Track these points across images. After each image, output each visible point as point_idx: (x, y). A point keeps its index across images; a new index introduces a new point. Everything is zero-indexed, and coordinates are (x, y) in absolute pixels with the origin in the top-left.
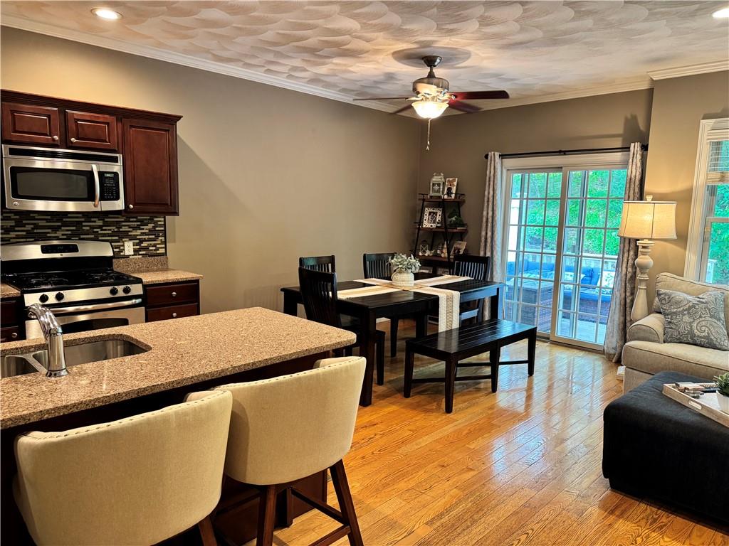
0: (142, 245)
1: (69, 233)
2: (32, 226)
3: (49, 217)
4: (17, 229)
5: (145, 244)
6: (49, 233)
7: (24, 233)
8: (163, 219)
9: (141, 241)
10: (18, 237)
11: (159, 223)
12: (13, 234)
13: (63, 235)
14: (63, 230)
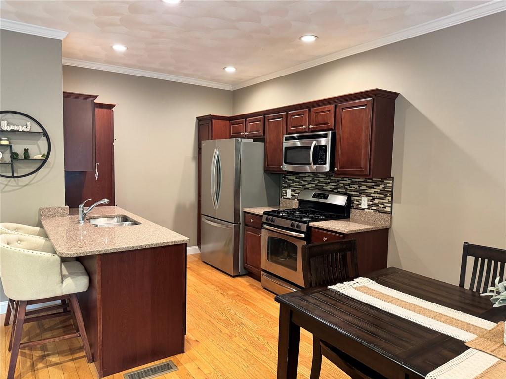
0: (374, 202)
3: (325, 176)
4: (312, 182)
8: (391, 182)
11: (388, 185)
13: (330, 188)
14: (330, 185)
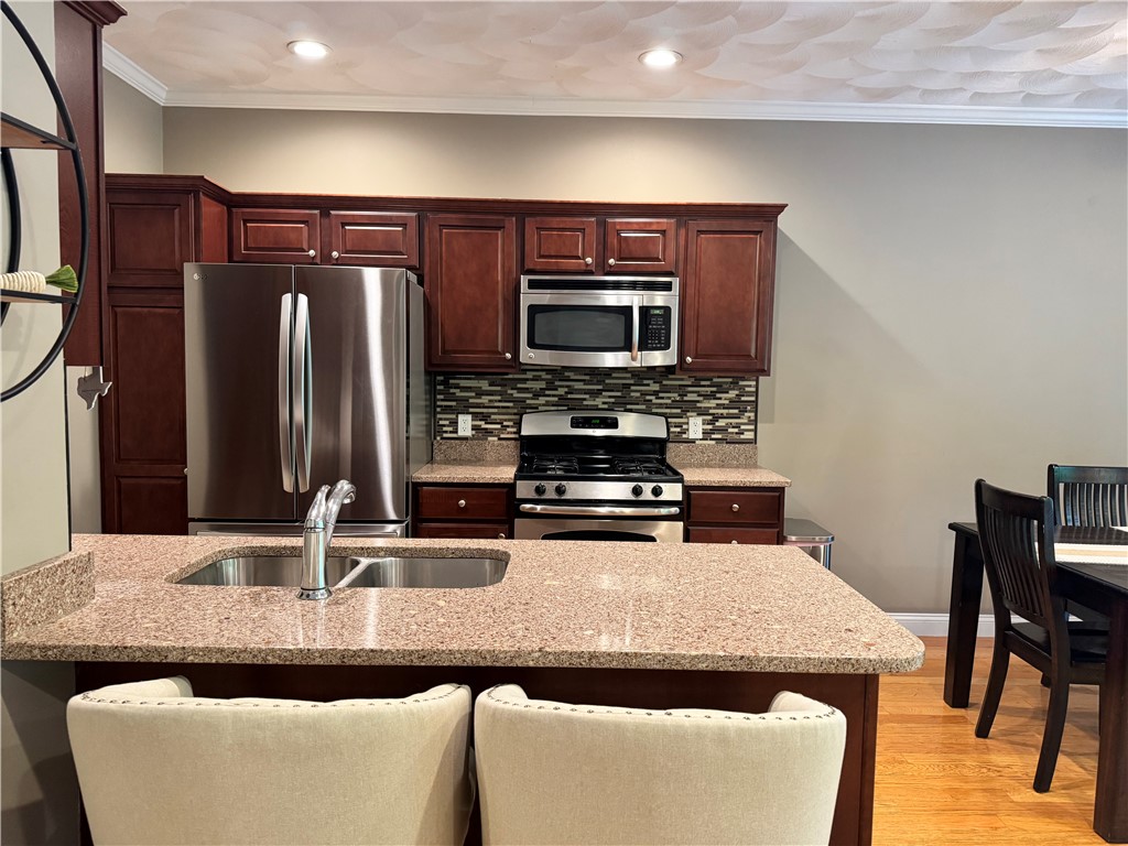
0: (717, 424)
1: (613, 400)
2: (566, 390)
4: (547, 392)
5: (721, 423)
6: (585, 399)
7: (556, 399)
8: (754, 383)
9: (716, 418)
10: (547, 404)
11: (747, 389)
12: (542, 400)
13: (604, 403)
14: (605, 397)
